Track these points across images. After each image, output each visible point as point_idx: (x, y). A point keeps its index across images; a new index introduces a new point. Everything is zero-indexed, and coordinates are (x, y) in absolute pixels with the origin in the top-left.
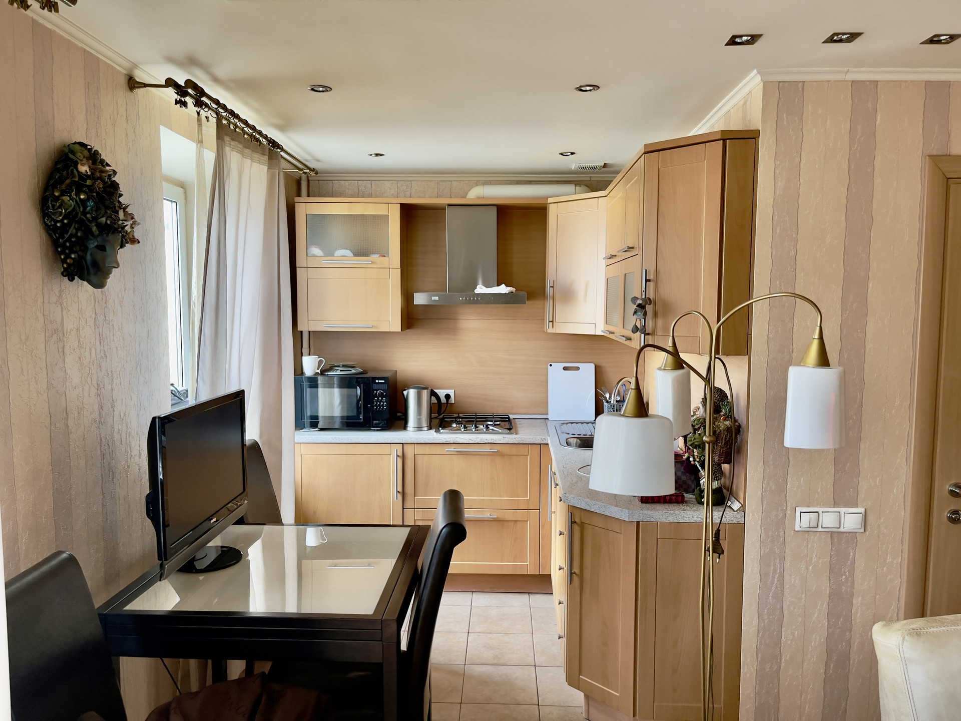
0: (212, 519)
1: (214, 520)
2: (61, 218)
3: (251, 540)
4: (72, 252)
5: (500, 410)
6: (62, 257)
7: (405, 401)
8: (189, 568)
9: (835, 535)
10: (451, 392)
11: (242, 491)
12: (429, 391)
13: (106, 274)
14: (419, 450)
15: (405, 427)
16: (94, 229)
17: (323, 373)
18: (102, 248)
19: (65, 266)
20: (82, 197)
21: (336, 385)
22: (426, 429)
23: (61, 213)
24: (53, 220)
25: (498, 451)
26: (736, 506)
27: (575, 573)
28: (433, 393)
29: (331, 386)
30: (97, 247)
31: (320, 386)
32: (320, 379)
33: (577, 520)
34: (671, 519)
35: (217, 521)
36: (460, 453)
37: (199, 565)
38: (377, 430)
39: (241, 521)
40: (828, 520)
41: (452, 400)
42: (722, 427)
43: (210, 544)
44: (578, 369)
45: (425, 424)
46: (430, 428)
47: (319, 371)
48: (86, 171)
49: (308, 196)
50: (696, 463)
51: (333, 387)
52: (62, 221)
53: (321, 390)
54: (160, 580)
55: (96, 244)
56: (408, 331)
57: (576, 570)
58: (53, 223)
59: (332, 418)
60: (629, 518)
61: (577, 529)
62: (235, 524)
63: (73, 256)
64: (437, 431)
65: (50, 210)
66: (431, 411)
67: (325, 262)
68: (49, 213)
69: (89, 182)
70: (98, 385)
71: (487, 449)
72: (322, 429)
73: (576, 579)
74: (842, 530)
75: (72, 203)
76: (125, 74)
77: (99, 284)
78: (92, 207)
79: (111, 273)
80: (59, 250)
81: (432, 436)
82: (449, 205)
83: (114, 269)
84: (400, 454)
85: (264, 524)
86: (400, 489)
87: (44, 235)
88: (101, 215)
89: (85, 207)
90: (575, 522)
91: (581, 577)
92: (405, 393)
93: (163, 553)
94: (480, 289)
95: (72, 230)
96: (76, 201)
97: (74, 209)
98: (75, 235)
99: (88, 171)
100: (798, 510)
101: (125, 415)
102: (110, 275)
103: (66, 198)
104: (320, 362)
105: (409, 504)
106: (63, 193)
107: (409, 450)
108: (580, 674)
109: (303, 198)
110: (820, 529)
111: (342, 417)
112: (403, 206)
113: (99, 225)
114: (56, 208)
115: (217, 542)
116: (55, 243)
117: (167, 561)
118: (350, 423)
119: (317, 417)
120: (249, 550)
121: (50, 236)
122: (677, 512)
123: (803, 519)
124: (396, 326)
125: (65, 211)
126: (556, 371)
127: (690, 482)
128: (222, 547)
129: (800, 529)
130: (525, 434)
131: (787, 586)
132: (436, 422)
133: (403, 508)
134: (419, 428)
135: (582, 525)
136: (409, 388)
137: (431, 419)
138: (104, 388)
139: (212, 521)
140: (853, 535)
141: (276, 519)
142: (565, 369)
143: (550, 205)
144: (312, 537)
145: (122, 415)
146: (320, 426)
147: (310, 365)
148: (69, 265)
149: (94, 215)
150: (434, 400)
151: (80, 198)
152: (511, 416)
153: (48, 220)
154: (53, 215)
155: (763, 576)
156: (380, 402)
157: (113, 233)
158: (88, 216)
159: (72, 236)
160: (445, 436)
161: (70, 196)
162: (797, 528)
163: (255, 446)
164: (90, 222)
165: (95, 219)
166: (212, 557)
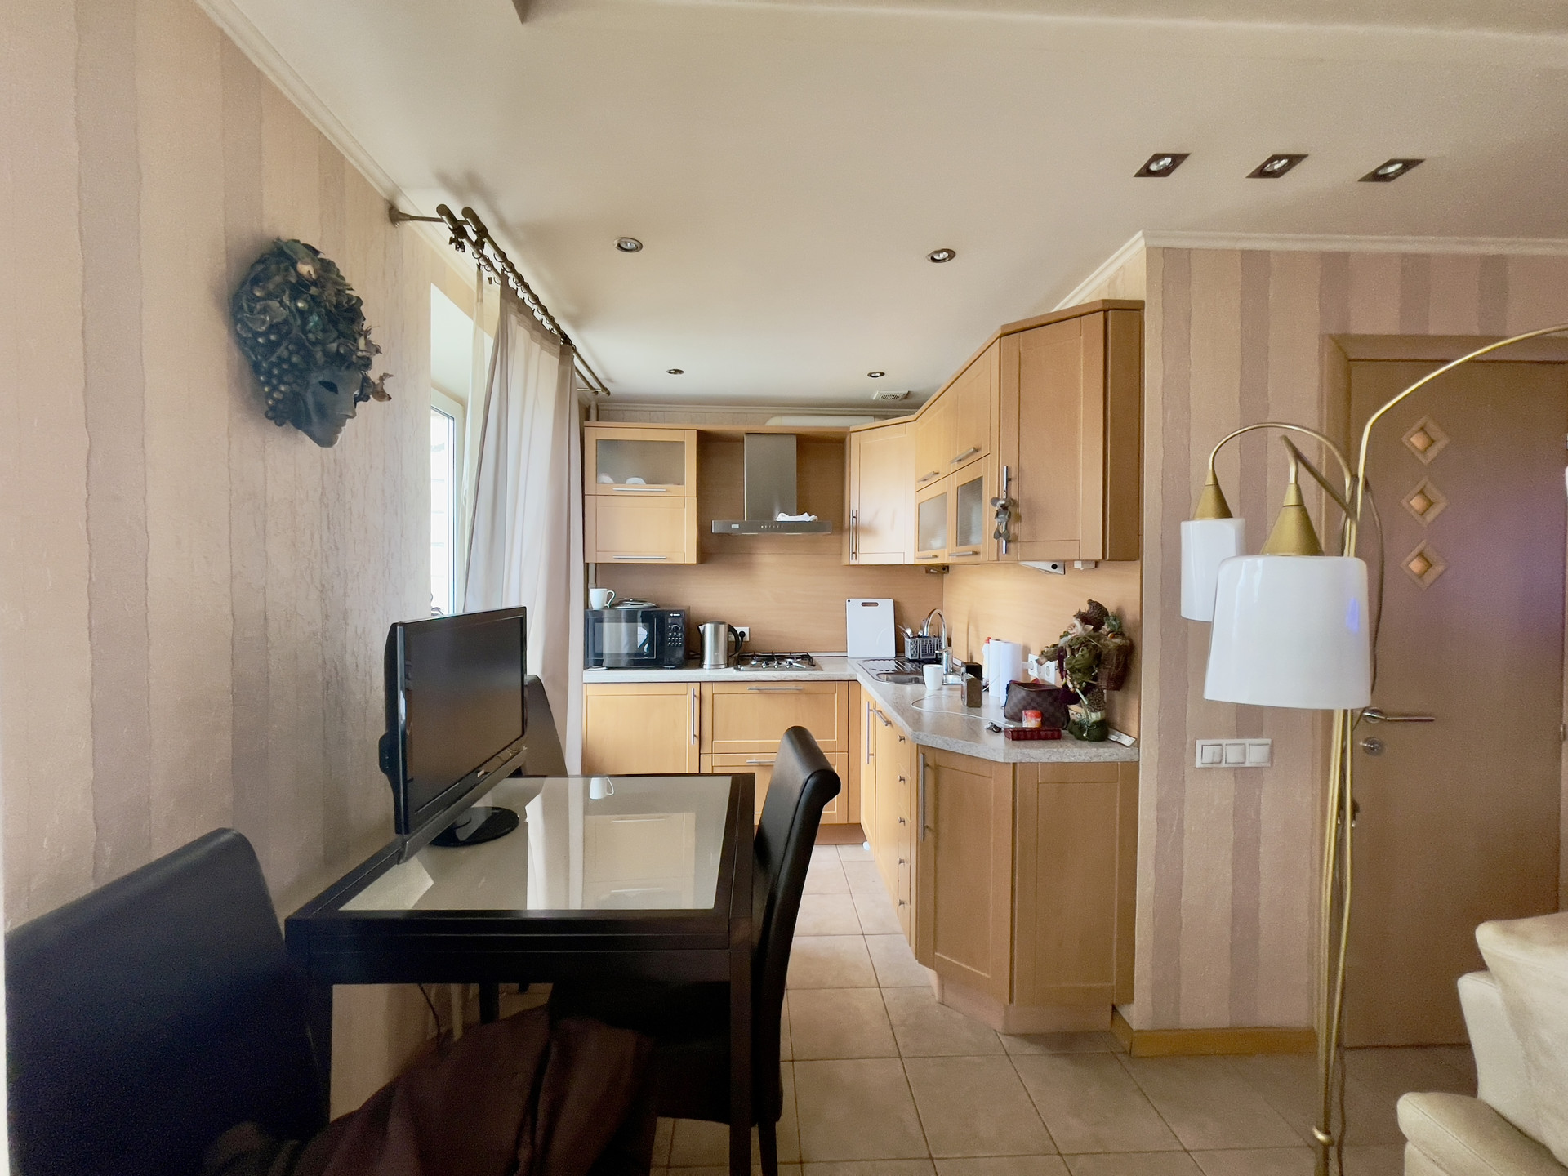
0: (479, 772)
1: (482, 772)
2: (264, 328)
3: (529, 798)
4: (281, 382)
5: (798, 648)
6: (266, 389)
7: (701, 638)
8: (447, 839)
9: (1241, 772)
10: (746, 630)
11: (520, 733)
12: (727, 626)
13: (338, 425)
14: (717, 688)
15: (700, 665)
16: (319, 356)
17: (612, 606)
18: (331, 387)
19: (270, 403)
20: (300, 305)
21: (623, 620)
22: (723, 666)
23: (264, 322)
24: (250, 330)
25: (804, 689)
26: (1127, 740)
27: (927, 827)
28: (731, 629)
29: (617, 620)
30: (324, 384)
31: (606, 620)
32: (606, 614)
33: (929, 763)
34: (1054, 759)
35: (486, 773)
36: (761, 692)
37: (462, 835)
38: (671, 669)
39: (518, 773)
40: (1232, 755)
41: (747, 638)
42: (1111, 646)
43: (476, 805)
44: (877, 604)
45: (722, 660)
46: (728, 665)
47: (608, 605)
48: (309, 272)
49: (598, 420)
50: (1077, 690)
51: (621, 622)
52: (265, 334)
53: (606, 626)
54: (398, 863)
55: (321, 379)
56: (702, 565)
57: (930, 823)
58: (250, 336)
59: (618, 655)
60: (1004, 758)
61: (930, 773)
62: (510, 777)
63: (283, 388)
64: (737, 669)
65: (245, 315)
66: (728, 649)
67: (616, 489)
68: (246, 319)
69: (313, 290)
70: (323, 586)
71: (792, 686)
72: (609, 668)
73: (929, 835)
74: (1247, 764)
75: (284, 312)
76: (385, 200)
77: (326, 441)
78: (316, 325)
79: (344, 425)
80: (262, 378)
81: (731, 673)
82: (748, 434)
83: (348, 420)
84: (697, 694)
85: (545, 776)
86: (697, 733)
87: (236, 354)
88: (331, 339)
89: (305, 322)
90: (928, 765)
91: (936, 832)
92: (701, 628)
93: (403, 823)
94: (782, 517)
95: (282, 351)
96: (291, 311)
97: (286, 322)
98: (288, 361)
99: (312, 272)
100: (1199, 743)
101: (364, 631)
102: (343, 428)
103: (275, 304)
104: (610, 595)
105: (706, 748)
106: (270, 296)
107: (707, 691)
108: (935, 949)
109: (593, 421)
110: (1223, 765)
111: (629, 655)
112: (699, 432)
113: (326, 353)
114: (255, 312)
115: (485, 802)
116: (256, 368)
117: (410, 835)
118: (638, 661)
119: (601, 655)
120: (526, 807)
121: (248, 356)
122: (1061, 750)
123: (1204, 754)
124: (691, 557)
125: (271, 320)
126: (854, 607)
127: (1058, 714)
128: (493, 808)
129: (1202, 766)
130: (830, 670)
131: (1187, 835)
132: (732, 660)
133: (700, 754)
134: (716, 666)
135: (937, 769)
136: (705, 623)
137: (729, 657)
138: (332, 591)
139: (479, 775)
140: (1257, 769)
141: (560, 771)
142: (864, 604)
143: (852, 434)
144: (597, 789)
145: (359, 631)
146: (606, 663)
147: (598, 597)
148: (277, 401)
149: (320, 336)
150: (732, 637)
151: (297, 308)
152: (811, 654)
153: (242, 329)
154: (252, 323)
155: (1160, 822)
156: (675, 637)
157: (348, 368)
158: (311, 336)
159: (281, 360)
160: (744, 673)
161: (281, 302)
162: (1198, 764)
163: (537, 682)
164: (314, 344)
165: (322, 343)
166: (479, 820)
